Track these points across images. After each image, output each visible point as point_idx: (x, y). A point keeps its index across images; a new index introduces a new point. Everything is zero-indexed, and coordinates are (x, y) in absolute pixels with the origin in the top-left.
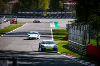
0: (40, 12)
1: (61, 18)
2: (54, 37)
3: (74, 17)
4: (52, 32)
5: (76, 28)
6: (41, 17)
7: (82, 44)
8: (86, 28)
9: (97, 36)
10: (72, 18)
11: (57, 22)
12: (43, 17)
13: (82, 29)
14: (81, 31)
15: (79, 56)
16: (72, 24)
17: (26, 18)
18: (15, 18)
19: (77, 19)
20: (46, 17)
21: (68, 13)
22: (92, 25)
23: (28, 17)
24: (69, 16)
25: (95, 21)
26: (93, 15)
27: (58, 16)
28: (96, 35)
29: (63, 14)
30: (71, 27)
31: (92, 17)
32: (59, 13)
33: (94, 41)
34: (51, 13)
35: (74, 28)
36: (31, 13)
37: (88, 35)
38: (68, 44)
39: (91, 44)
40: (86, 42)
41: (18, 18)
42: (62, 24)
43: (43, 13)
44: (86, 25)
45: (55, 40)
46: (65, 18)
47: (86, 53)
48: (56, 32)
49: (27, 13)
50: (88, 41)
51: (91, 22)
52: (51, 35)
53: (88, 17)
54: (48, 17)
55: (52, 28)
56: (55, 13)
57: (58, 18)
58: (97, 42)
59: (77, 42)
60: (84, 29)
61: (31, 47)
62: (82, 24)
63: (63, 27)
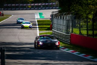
0: (25, 4)
1: (45, 9)
2: (39, 28)
3: (57, 8)
4: (37, 23)
5: (59, 18)
6: (26, 9)
7: (66, 33)
8: (69, 18)
9: (80, 25)
10: (56, 9)
11: (41, 13)
12: (28, 9)
13: (65, 18)
14: (65, 21)
15: (64, 45)
16: (55, 15)
17: (12, 10)
18: (1, 10)
19: (60, 10)
20: (31, 8)
21: (51, 4)
22: (74, 15)
23: (13, 9)
24: (53, 7)
25: (77, 11)
26: (75, 5)
27: (42, 8)
28: (78, 24)
29: (47, 5)
30: (55, 17)
31: (74, 7)
32: (43, 4)
33: (77, 30)
34: (36, 4)
35: (57, 18)
36: (17, 5)
37: (71, 24)
38: (53, 33)
39: (74, 33)
40: (69, 31)
41: (4, 10)
42: (47, 14)
43: (28, 5)
44: (69, 15)
45: (40, 30)
46: (49, 9)
47: (69, 41)
48: (41, 23)
49: (13, 5)
50: (71, 30)
51: (73, 12)
52: (36, 25)
53: (71, 7)
54: (33, 8)
55: (37, 19)
56: (39, 4)
57: (42, 9)
58: (80, 31)
59: (61, 32)
60: (67, 19)
61: (18, 37)
62: (65, 14)
63: (47, 17)
